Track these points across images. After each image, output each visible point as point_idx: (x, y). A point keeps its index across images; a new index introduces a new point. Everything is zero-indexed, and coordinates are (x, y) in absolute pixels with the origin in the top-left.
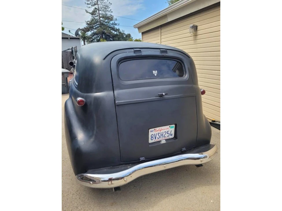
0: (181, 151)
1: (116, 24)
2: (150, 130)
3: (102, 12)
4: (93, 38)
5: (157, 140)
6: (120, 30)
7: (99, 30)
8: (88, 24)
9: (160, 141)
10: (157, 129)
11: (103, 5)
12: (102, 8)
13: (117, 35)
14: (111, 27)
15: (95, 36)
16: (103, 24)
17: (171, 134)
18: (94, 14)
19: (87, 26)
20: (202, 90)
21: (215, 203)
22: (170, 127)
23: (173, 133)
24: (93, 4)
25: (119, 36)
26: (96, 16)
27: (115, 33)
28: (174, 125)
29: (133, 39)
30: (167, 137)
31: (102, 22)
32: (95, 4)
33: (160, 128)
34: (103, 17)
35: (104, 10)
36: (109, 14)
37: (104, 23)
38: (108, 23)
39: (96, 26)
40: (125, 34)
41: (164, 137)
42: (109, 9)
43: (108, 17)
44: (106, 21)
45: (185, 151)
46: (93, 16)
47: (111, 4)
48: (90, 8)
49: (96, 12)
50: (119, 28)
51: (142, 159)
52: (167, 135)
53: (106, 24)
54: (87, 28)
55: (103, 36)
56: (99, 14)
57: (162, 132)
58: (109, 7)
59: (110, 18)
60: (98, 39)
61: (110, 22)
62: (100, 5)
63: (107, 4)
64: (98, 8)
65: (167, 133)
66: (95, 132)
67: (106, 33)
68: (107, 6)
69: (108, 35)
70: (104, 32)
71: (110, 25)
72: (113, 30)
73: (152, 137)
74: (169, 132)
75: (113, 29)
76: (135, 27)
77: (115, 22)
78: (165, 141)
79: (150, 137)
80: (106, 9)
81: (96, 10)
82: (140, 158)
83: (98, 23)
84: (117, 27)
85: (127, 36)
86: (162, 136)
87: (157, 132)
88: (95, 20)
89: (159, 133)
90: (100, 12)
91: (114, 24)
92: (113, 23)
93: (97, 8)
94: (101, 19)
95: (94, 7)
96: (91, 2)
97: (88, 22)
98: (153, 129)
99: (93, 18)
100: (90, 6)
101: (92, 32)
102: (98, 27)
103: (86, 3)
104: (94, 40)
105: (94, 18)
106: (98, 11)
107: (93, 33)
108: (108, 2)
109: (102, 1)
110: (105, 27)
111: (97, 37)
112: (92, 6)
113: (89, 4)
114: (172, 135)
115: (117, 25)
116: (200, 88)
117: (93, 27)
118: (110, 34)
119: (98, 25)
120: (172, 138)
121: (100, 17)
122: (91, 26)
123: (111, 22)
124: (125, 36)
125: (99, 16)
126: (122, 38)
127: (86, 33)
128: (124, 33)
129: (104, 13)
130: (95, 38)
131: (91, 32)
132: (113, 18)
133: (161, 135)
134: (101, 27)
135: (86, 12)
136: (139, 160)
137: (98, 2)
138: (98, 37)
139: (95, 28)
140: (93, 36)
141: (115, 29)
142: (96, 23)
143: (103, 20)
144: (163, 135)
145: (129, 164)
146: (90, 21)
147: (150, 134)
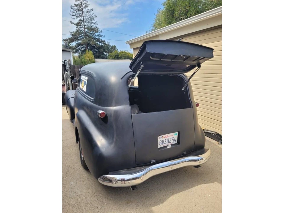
0: (183, 154)
1: (101, 36)
2: (159, 137)
3: (88, 24)
4: (78, 48)
5: (164, 145)
6: (105, 42)
7: (83, 41)
8: (72, 35)
9: (167, 146)
10: (165, 136)
11: (88, 17)
12: (88, 20)
13: (102, 46)
14: (96, 39)
15: (80, 47)
16: (88, 36)
18: (79, 26)
19: (71, 36)
20: (196, 103)
21: (212, 197)
22: (174, 134)
23: (176, 139)
24: (78, 15)
25: (105, 47)
26: (81, 28)
27: (101, 44)
28: (177, 133)
29: (118, 51)
30: (172, 143)
31: (87, 33)
32: (80, 16)
33: (167, 135)
34: (88, 29)
35: (90, 22)
36: (94, 26)
37: (89, 34)
38: (94, 34)
39: (80, 37)
40: (110, 46)
41: (170, 143)
42: (95, 22)
43: (93, 29)
44: (91, 32)
45: (186, 154)
46: (78, 27)
47: (97, 16)
48: (75, 19)
49: (81, 23)
50: (104, 40)
51: (153, 161)
52: (172, 141)
53: (91, 35)
54: (72, 39)
55: (88, 47)
56: (84, 25)
57: (168, 138)
58: (94, 19)
59: (95, 30)
60: (83, 49)
61: (95, 34)
62: (85, 17)
63: (92, 16)
64: (84, 19)
65: (172, 139)
66: (115, 139)
67: (91, 45)
68: (92, 18)
69: (93, 46)
70: (89, 43)
71: (95, 37)
72: (98, 42)
73: (160, 143)
74: (174, 139)
75: (98, 40)
76: (127, 43)
77: (100, 34)
78: (170, 146)
79: (159, 143)
80: (91, 21)
81: (81, 21)
82: (152, 161)
83: (83, 35)
84: (102, 39)
85: (112, 48)
86: (168, 142)
87: (164, 139)
88: (80, 31)
89: (166, 139)
90: (85, 24)
91: (99, 36)
92: (98, 34)
93: (82, 20)
94: (86, 30)
95: (79, 19)
96: (76, 13)
97: (72, 32)
98: (161, 136)
99: (77, 29)
100: (75, 17)
101: (77, 42)
102: (83, 38)
103: (71, 14)
104: (79, 50)
105: (79, 29)
106: (83, 22)
107: (78, 44)
108: (94, 15)
109: (88, 13)
110: (90, 39)
111: (81, 48)
112: (77, 17)
113: (74, 16)
114: (175, 141)
115: (103, 36)
116: (196, 102)
117: (78, 38)
118: (95, 45)
119: (83, 36)
120: (176, 144)
121: (85, 29)
122: (76, 37)
123: (97, 34)
124: (110, 48)
125: (84, 27)
126: (108, 49)
127: (70, 44)
128: (109, 44)
129: (89, 25)
130: (80, 49)
131: (75, 42)
132: (99, 30)
133: (167, 141)
134: (86, 38)
135: (71, 23)
136: (151, 163)
137: (83, 14)
138: (83, 48)
139: (80, 39)
140: (78, 46)
141: (100, 40)
142: (81, 34)
143: (88, 31)
144: (168, 141)
145: (142, 166)
146: (75, 32)
147: (159, 140)
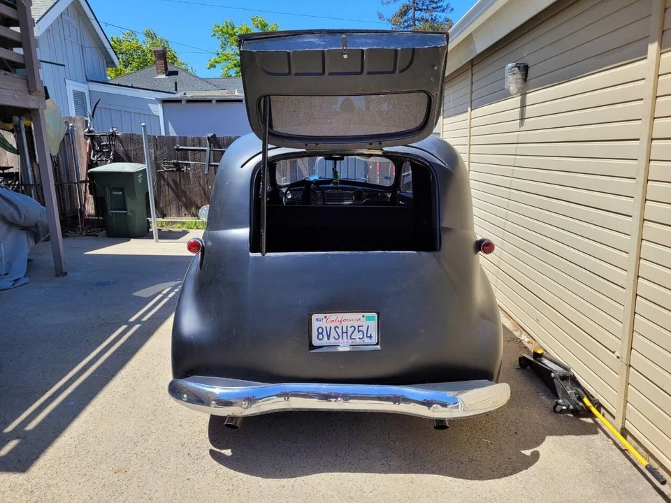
2: (315, 316)
5: (332, 342)
17: (369, 335)
23: (373, 332)
28: (374, 315)
30: (358, 340)
41: (351, 338)
65: (359, 331)
73: (319, 334)
74: (364, 329)
79: (314, 333)
86: (345, 335)
89: (338, 327)
98: (322, 316)
114: (371, 337)
133: (343, 333)
144: (347, 333)
147: (315, 325)
